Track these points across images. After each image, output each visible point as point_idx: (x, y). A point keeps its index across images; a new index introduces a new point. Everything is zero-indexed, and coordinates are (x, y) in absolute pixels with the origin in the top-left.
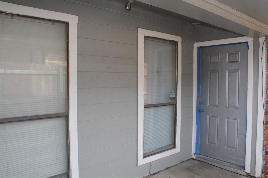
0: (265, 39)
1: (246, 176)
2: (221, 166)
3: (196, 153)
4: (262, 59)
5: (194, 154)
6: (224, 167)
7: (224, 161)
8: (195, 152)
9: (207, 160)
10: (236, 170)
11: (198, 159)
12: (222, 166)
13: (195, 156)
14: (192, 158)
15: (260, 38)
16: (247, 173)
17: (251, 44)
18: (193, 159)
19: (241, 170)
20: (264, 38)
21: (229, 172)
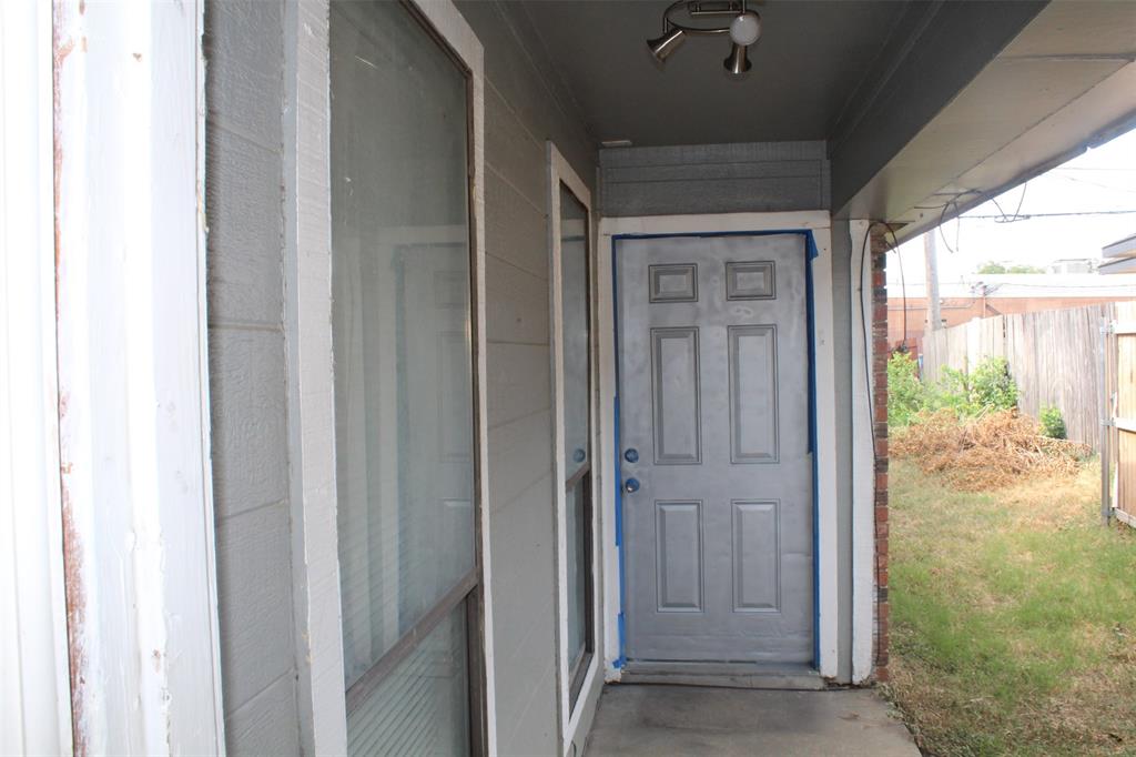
0: (870, 226)
1: (824, 690)
2: (732, 679)
3: (621, 658)
4: (861, 290)
5: (616, 664)
6: (746, 682)
7: (731, 662)
8: (616, 656)
9: (674, 673)
10: (790, 678)
11: (633, 679)
12: (737, 678)
13: (619, 670)
14: (608, 681)
15: (852, 222)
16: (826, 679)
17: (823, 240)
18: (614, 684)
19: (808, 676)
20: (866, 223)
21: (770, 694)
